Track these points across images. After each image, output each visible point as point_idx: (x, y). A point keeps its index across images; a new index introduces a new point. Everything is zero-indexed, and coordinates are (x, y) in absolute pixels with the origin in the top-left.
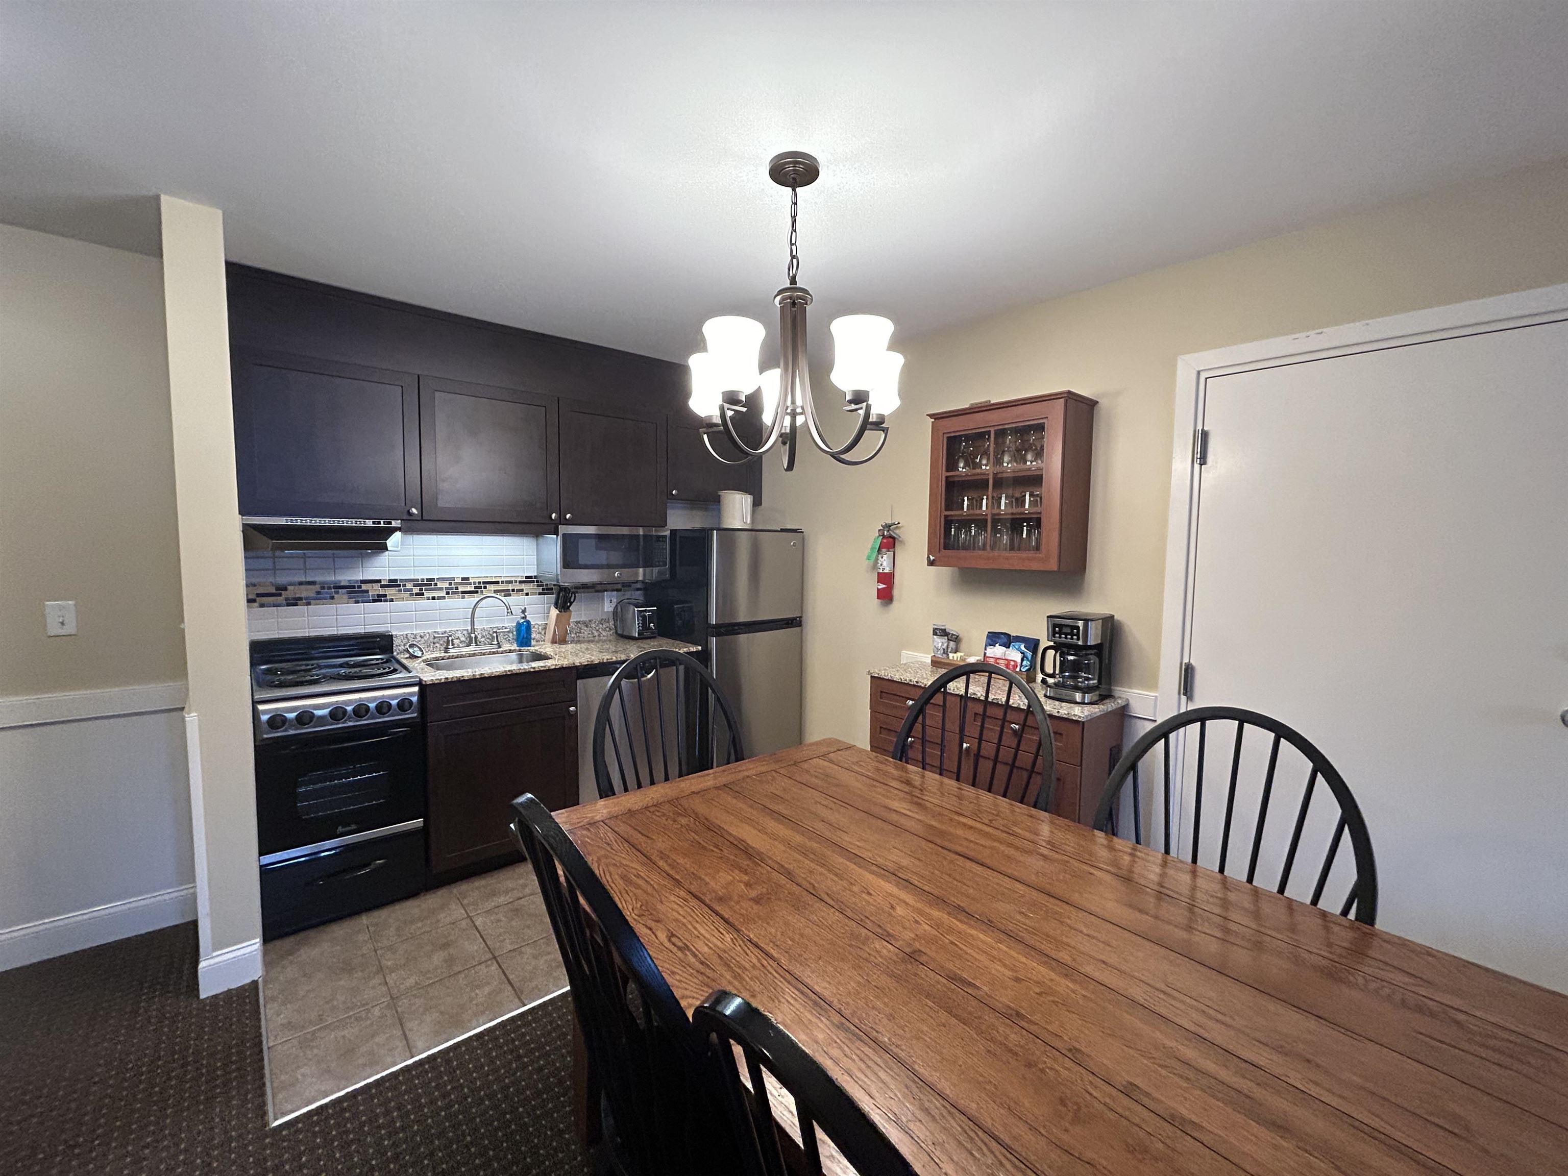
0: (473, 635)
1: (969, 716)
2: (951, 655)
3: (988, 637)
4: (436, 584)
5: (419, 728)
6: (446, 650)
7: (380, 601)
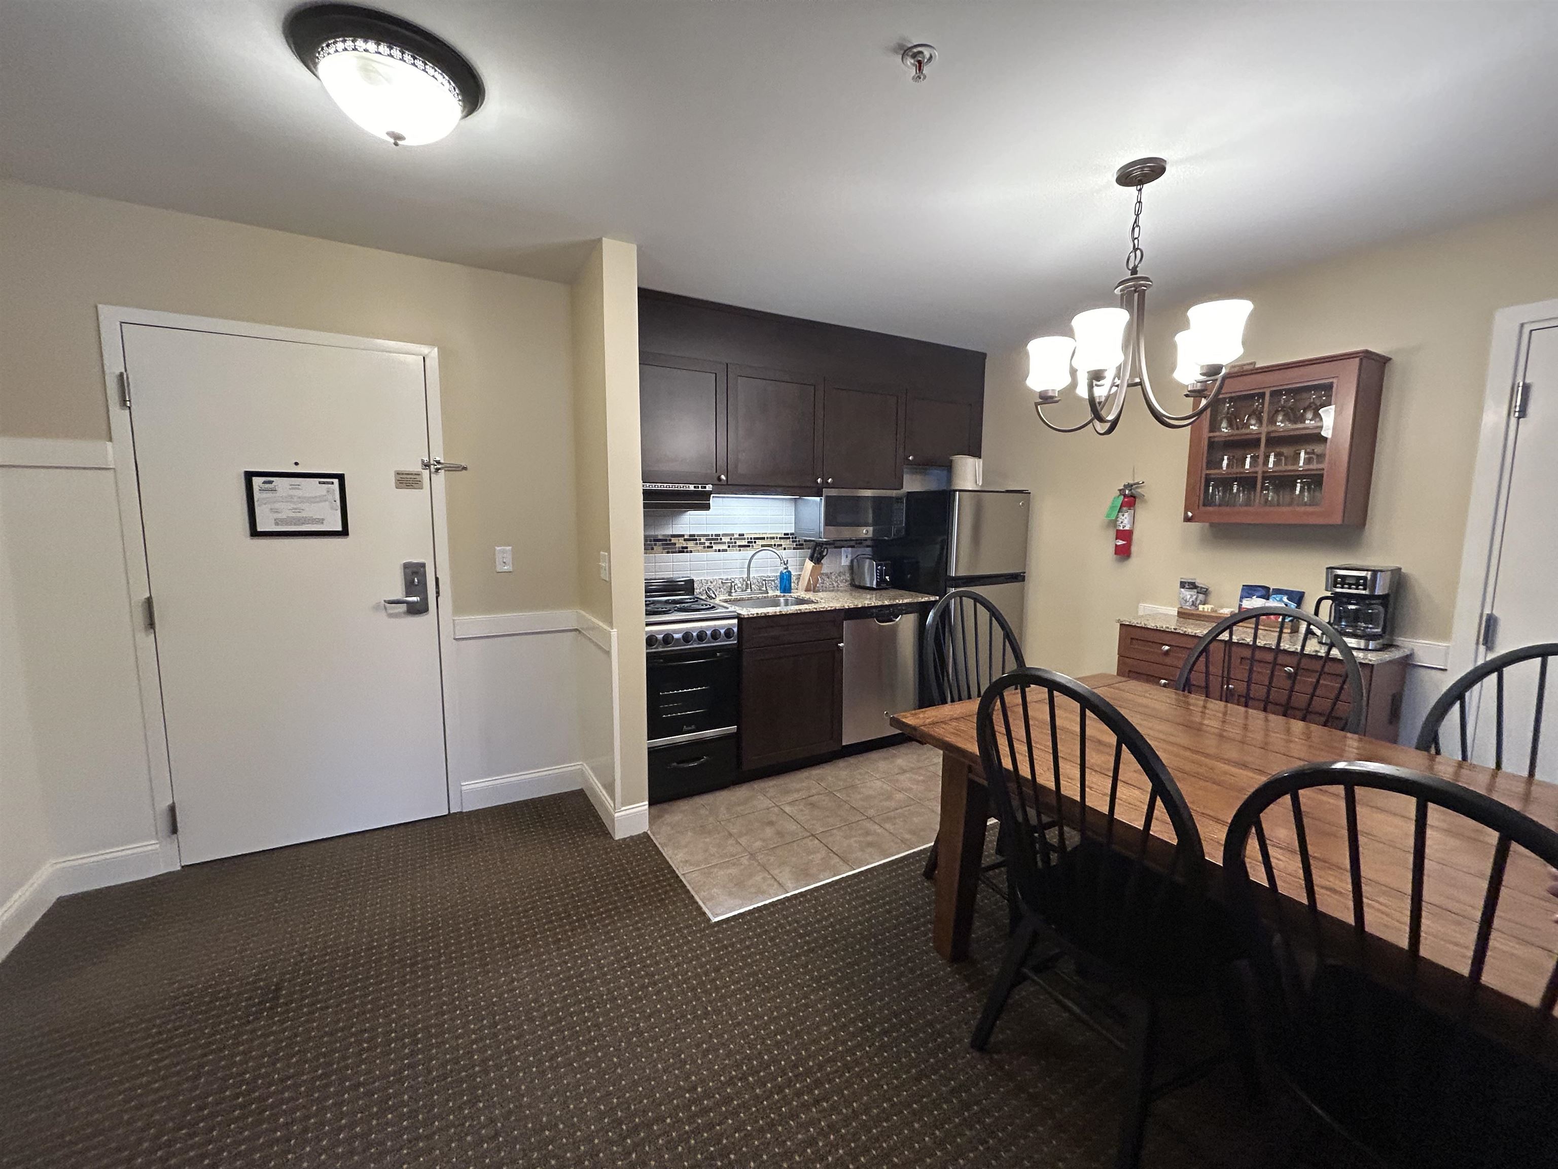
0: (749, 582)
1: (1235, 661)
2: (1201, 607)
3: (1243, 589)
4: (721, 539)
5: (736, 653)
6: (730, 593)
7: (683, 552)
